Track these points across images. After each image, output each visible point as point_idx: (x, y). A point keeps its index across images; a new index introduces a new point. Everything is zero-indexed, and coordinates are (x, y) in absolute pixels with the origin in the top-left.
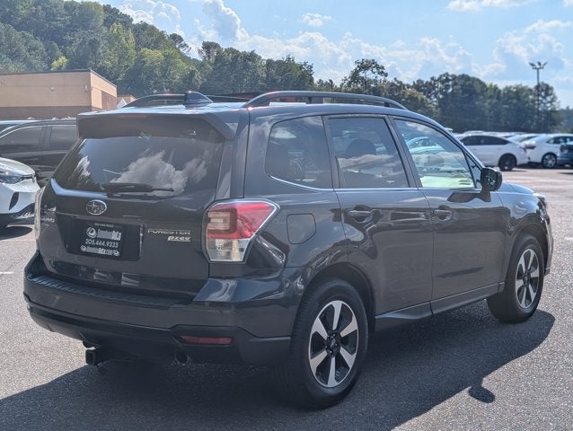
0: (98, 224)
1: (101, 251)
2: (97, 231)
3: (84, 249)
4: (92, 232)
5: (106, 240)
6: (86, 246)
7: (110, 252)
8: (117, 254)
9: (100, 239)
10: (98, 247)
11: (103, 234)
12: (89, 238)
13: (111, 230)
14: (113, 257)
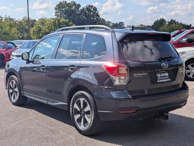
0: (160, 72)
1: (164, 80)
2: (160, 74)
3: (158, 81)
4: (159, 75)
5: (165, 76)
6: (159, 80)
7: (167, 80)
8: (170, 80)
9: (162, 77)
10: (163, 79)
11: (163, 75)
12: (159, 77)
13: (165, 73)
14: (169, 81)
